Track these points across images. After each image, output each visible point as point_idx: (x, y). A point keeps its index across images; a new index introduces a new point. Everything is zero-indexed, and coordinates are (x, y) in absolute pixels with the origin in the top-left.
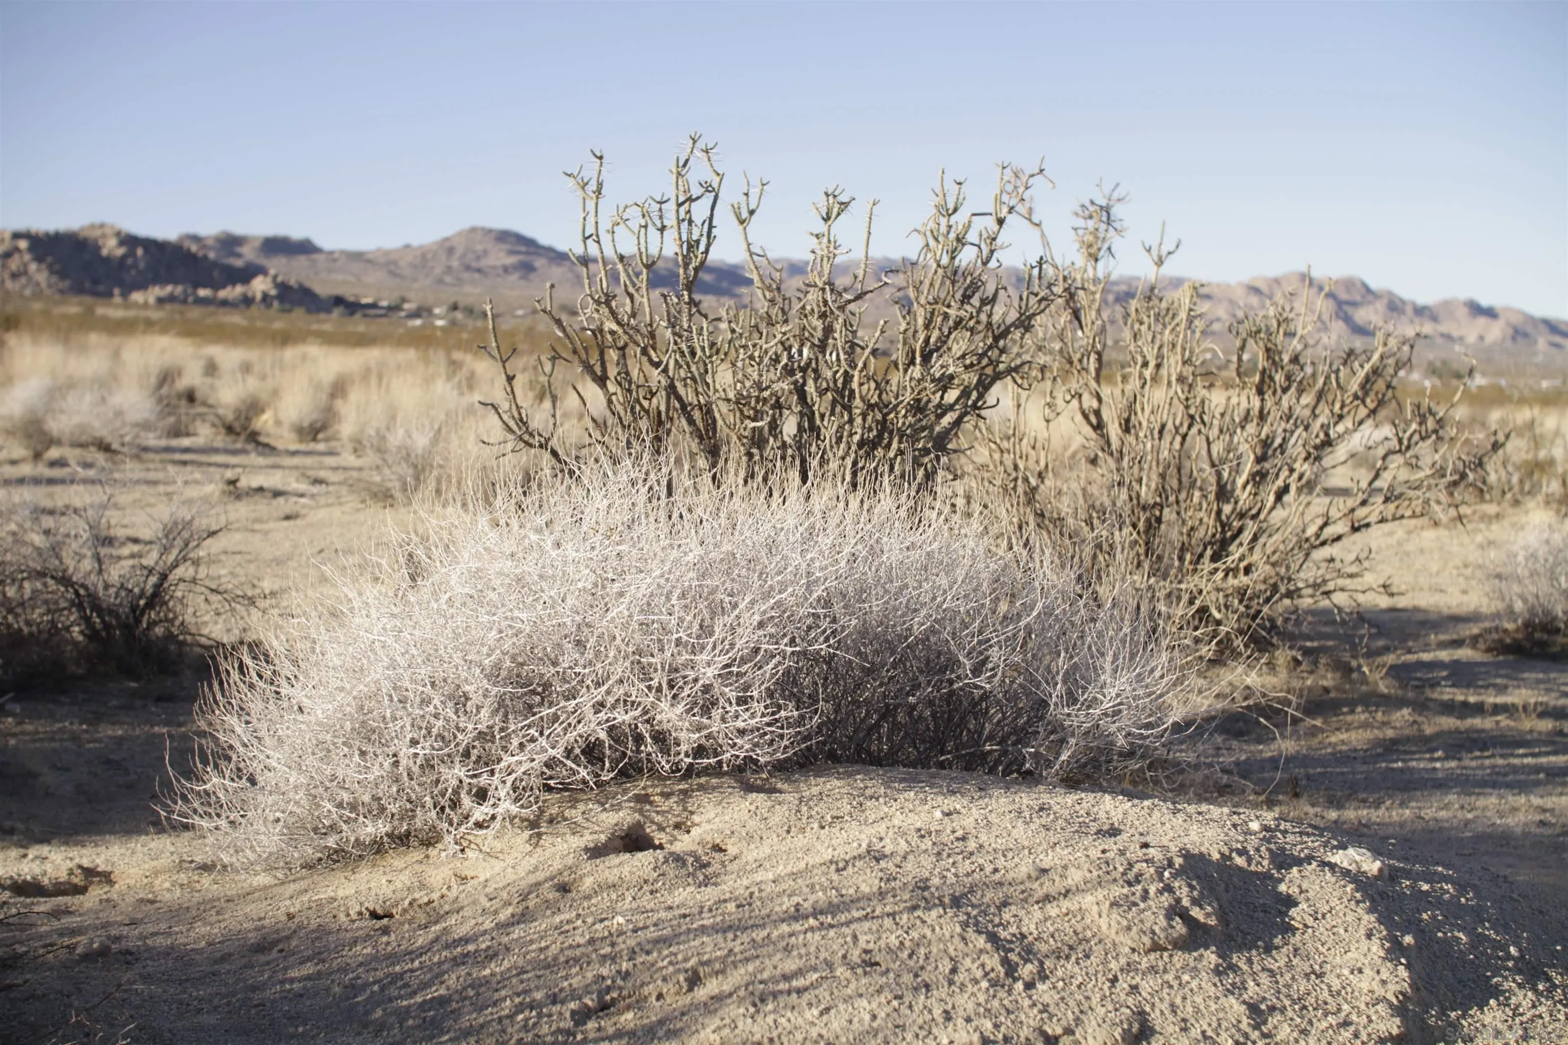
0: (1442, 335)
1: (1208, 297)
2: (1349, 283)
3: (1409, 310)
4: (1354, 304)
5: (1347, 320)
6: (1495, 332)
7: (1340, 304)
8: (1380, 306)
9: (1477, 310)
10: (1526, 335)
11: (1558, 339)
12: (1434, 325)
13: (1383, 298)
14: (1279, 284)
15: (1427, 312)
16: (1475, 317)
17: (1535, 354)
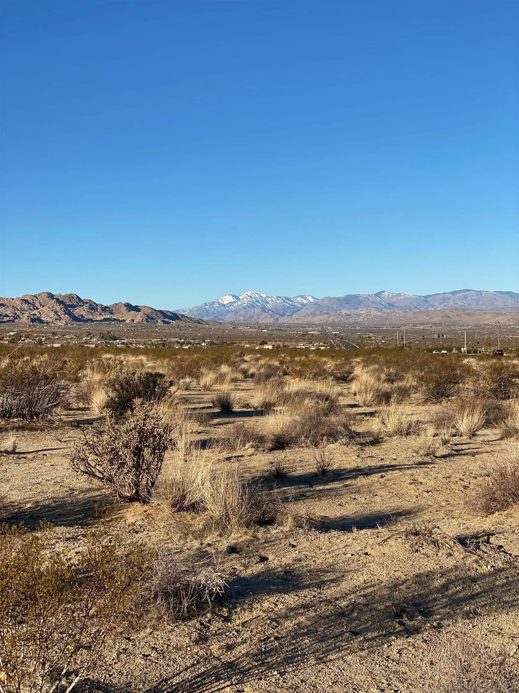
0: (115, 320)
1: (2, 305)
2: (71, 297)
3: (99, 309)
4: (74, 306)
5: (70, 314)
6: (139, 317)
7: (66, 306)
8: (86, 307)
9: (130, 307)
10: (152, 318)
11: (167, 320)
12: (111, 315)
13: (87, 303)
14: (37, 298)
15: (107, 309)
16: (129, 311)
17: (156, 327)
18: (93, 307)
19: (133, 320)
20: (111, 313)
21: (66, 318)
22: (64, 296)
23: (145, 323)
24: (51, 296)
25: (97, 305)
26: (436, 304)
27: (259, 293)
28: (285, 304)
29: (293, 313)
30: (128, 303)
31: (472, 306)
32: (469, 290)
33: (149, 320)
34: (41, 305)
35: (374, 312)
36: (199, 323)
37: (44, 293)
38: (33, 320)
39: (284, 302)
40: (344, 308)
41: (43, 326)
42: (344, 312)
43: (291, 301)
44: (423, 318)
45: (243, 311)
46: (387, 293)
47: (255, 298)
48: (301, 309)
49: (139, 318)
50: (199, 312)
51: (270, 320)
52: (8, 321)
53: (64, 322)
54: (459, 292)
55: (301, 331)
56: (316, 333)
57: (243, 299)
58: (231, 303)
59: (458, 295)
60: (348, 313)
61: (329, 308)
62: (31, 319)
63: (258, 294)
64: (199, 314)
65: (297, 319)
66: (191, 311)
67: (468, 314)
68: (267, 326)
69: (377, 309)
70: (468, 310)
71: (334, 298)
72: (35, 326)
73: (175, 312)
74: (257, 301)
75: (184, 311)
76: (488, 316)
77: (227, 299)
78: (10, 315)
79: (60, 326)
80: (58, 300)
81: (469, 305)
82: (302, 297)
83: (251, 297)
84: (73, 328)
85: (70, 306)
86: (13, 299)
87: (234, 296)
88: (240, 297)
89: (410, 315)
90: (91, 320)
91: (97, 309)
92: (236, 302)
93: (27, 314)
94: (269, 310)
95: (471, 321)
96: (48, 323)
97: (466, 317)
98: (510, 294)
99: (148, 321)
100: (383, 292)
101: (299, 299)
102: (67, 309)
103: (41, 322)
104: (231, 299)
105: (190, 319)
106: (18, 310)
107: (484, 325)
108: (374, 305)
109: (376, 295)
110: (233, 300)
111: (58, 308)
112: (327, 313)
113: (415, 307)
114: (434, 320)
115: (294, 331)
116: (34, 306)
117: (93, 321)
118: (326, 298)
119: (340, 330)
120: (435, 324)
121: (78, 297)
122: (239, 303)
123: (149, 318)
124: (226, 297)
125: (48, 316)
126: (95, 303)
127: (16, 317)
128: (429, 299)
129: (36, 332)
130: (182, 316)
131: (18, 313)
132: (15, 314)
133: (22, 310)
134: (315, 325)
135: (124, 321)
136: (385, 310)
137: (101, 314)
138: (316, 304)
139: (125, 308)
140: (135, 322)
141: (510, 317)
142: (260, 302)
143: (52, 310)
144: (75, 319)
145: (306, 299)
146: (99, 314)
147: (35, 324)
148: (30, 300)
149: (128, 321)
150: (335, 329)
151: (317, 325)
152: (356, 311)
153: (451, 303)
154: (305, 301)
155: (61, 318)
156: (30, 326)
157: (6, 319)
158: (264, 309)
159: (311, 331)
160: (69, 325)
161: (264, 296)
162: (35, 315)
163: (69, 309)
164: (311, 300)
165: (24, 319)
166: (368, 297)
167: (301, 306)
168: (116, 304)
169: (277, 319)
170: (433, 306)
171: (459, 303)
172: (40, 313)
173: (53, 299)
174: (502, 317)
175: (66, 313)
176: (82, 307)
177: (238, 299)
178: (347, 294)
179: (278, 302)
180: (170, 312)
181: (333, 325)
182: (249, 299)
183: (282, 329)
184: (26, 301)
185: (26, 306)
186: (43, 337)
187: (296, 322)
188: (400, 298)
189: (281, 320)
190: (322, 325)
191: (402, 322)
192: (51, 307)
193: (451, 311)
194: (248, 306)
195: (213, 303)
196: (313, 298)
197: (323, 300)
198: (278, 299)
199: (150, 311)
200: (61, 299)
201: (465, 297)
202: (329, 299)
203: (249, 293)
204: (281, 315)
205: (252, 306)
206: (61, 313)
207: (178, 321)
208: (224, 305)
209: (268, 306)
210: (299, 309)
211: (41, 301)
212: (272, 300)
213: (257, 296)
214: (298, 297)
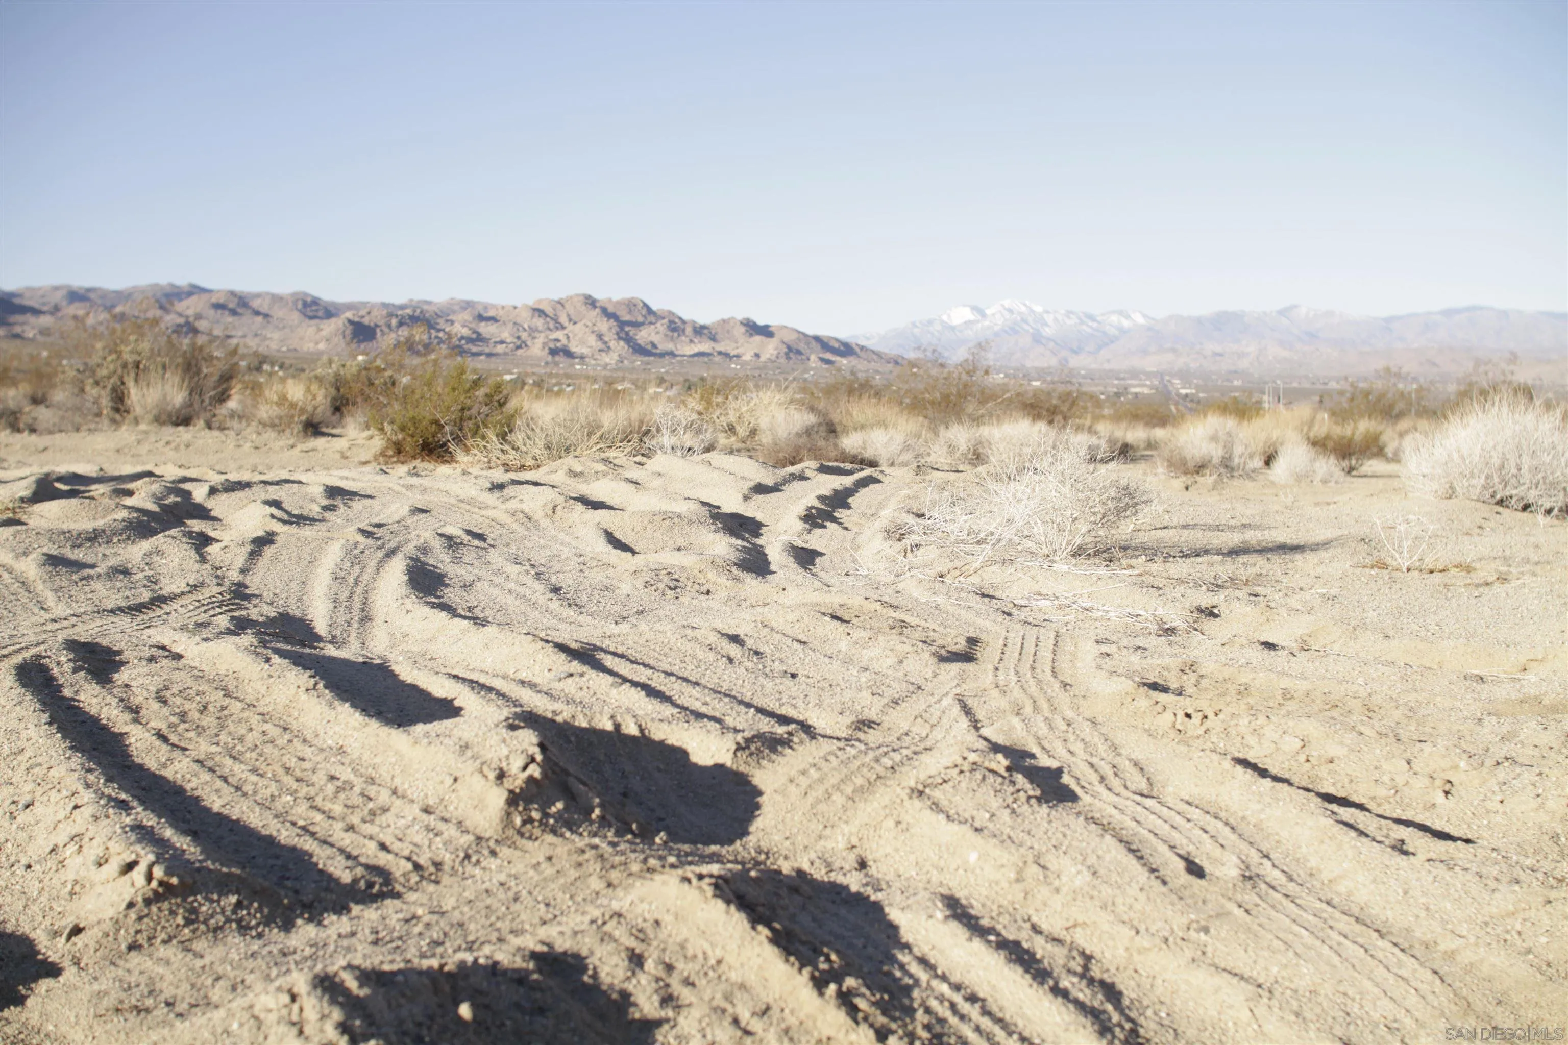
0: (720, 353)
1: (493, 319)
2: (631, 305)
3: (689, 330)
5: (628, 340)
6: (770, 349)
7: (622, 324)
8: (661, 326)
9: (754, 329)
10: (799, 352)
11: (828, 356)
12: (712, 344)
13: (663, 318)
14: (563, 305)
15: (706, 331)
16: (751, 335)
17: (806, 371)
18: (676, 326)
19: (757, 356)
20: (713, 339)
21: (620, 347)
22: (619, 303)
23: (783, 360)
24: (591, 302)
25: (684, 322)
26: (1408, 335)
27: (1028, 303)
28: (1084, 327)
29: (1100, 348)
30: (748, 320)
31: (1487, 343)
32: (1481, 308)
33: (791, 355)
34: (570, 320)
35: (1274, 350)
36: (897, 363)
37: (578, 295)
38: (554, 352)
39: (1082, 323)
40: (1211, 339)
41: (573, 365)
42: (1210, 347)
43: (1095, 320)
45: (993, 342)
46: (1303, 310)
47: (1019, 313)
48: (1117, 338)
49: (771, 351)
50: (899, 341)
51: (1050, 362)
52: (506, 354)
53: (615, 356)
54: (1458, 311)
55: (1114, 386)
56: (1146, 391)
57: (993, 315)
58: (968, 323)
59: (1457, 318)
60: (1218, 349)
61: (1178, 339)
62: (550, 349)
63: (1025, 305)
65: (1108, 361)
66: (885, 339)
68: (1041, 374)
69: (1281, 343)
70: (1477, 350)
71: (1189, 318)
72: (556, 364)
73: (849, 340)
74: (1024, 321)
75: (868, 339)
77: (960, 315)
78: (508, 340)
79: (607, 365)
80: (604, 311)
81: (1480, 341)
82: (1121, 313)
83: (1010, 311)
84: (634, 369)
85: (629, 323)
86: (515, 308)
87: (975, 309)
88: (988, 312)
90: (672, 354)
91: (684, 330)
92: (978, 321)
93: (541, 339)
94: (1049, 339)
96: (582, 357)
99: (788, 358)
100: (1296, 306)
101: (1114, 318)
102: (622, 329)
103: (569, 354)
104: (968, 314)
105: (878, 355)
106: (525, 330)
108: (1278, 335)
109: (1282, 312)
110: (972, 318)
111: (604, 326)
112: (1174, 350)
113: (1364, 342)
115: (1097, 385)
116: (556, 321)
117: (675, 357)
118: (1171, 317)
119: (1197, 387)
121: (645, 305)
122: (985, 324)
123: (792, 351)
124: (958, 310)
125: (583, 342)
126: (680, 318)
127: (521, 345)
128: (1397, 325)
129: (557, 375)
130: (862, 348)
131: (524, 336)
132: (519, 338)
133: (533, 331)
134: (1146, 373)
135: (738, 356)
136: (1300, 347)
137: (691, 341)
138: (1149, 329)
139: (743, 329)
140: (763, 358)
142: (1030, 321)
143: (593, 332)
144: (640, 350)
145: (1128, 317)
146: (687, 340)
147: (557, 358)
148: (549, 310)
149: (747, 357)
150: (1187, 383)
151: (1149, 375)
152: (1235, 347)
153: (1442, 334)
154: (1126, 323)
155: (609, 348)
156: (547, 363)
157: (500, 349)
158: (1037, 339)
160: (626, 362)
161: (1038, 309)
162: (558, 340)
163: (627, 329)
164: (1140, 320)
165: (537, 349)
166: (1262, 318)
167: (1117, 333)
168: (724, 321)
169: (1066, 360)
170: (1403, 339)
171: (1460, 335)
172: (568, 338)
173: (595, 307)
175: (620, 338)
176: (653, 327)
177: (984, 315)
178: (1217, 310)
179: (1068, 322)
180: (837, 340)
181: (1185, 376)
182: (1006, 313)
183: (1074, 380)
184: (540, 312)
185: (539, 323)
186: (569, 385)
187: (1106, 366)
188: (1331, 321)
189: (1074, 362)
190: (1160, 375)
191: (1333, 374)
192: (590, 324)
193: (1440, 352)
194: (1006, 332)
195: (930, 323)
196: (1145, 316)
197: (1165, 322)
198: (1069, 318)
199: (794, 336)
200: (611, 309)
201: (1471, 322)
202: (1179, 319)
203: (1007, 303)
204: (1075, 352)
205: (1012, 330)
206: (610, 337)
207: (852, 358)
208: (953, 328)
209: (1048, 331)
210: (1113, 340)
211: (572, 312)
212: (1056, 320)
213: (1023, 309)
214: (1113, 312)
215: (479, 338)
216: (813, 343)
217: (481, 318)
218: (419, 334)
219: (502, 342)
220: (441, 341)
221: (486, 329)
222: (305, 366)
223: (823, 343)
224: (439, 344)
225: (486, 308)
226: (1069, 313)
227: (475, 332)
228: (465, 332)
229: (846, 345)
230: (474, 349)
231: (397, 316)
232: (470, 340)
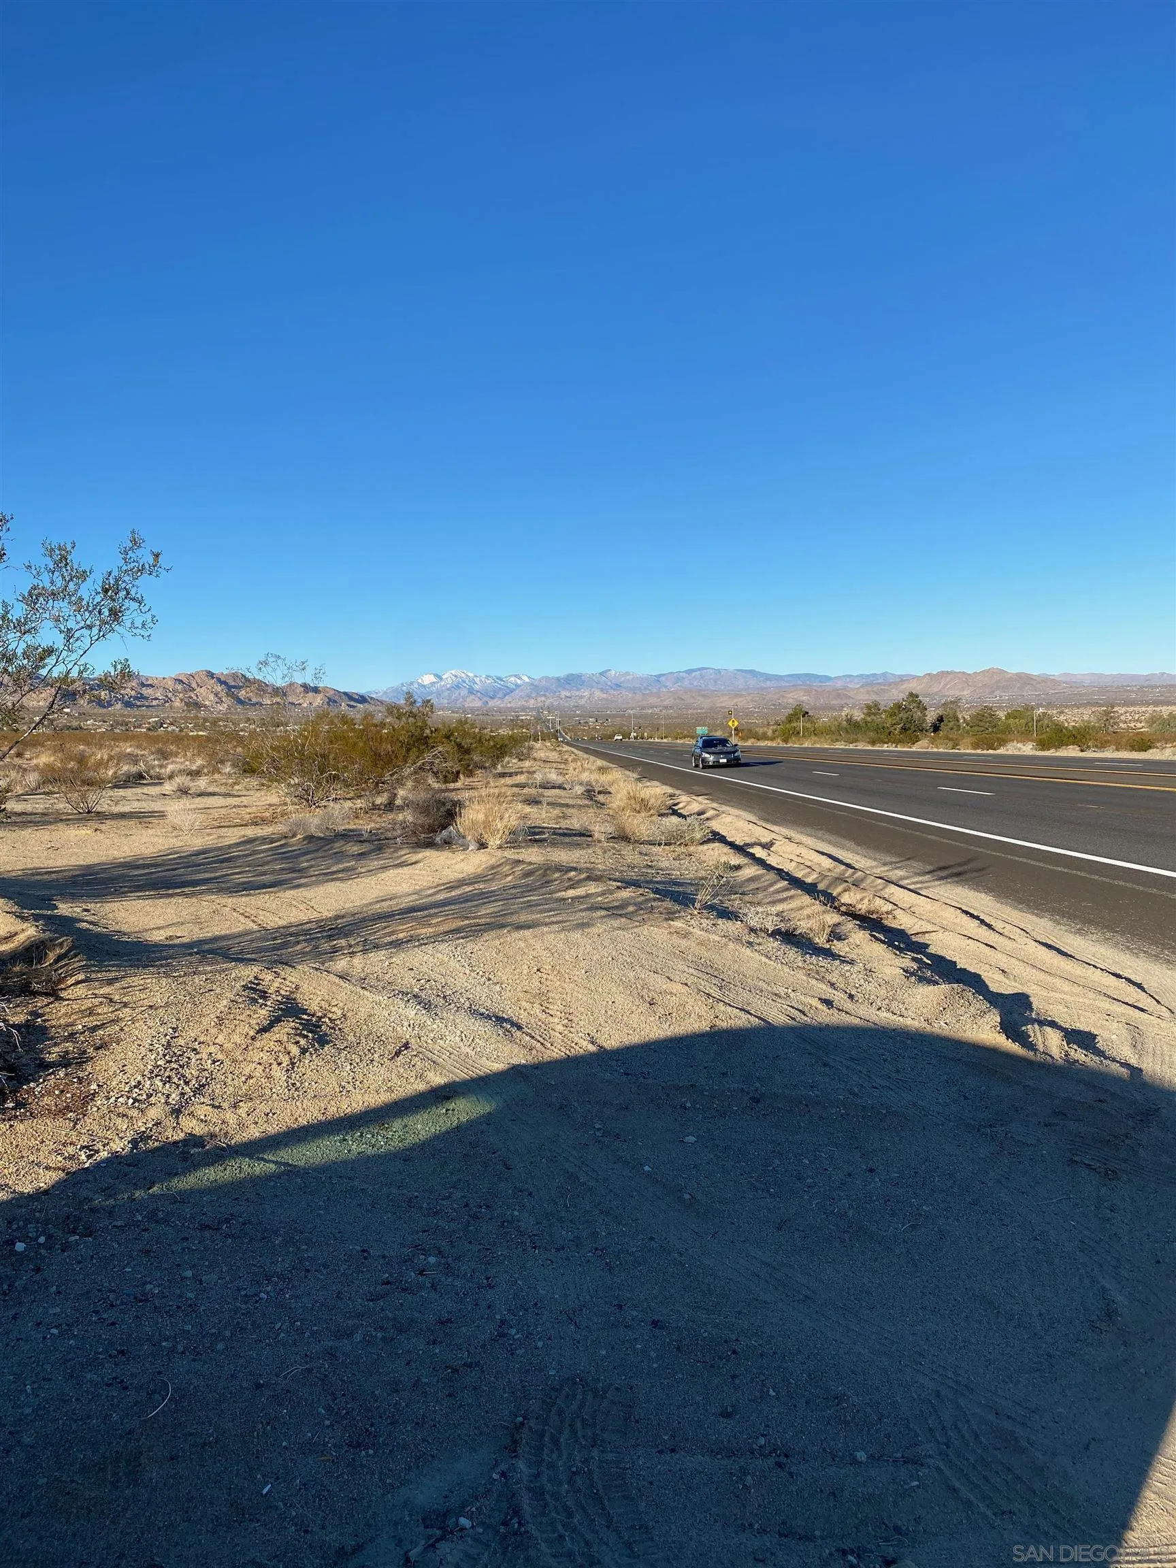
21: (227, 701)
22: (227, 675)
23: (326, 706)
24: (211, 675)
25: (267, 685)
26: (669, 684)
27: (466, 672)
28: (497, 684)
29: (505, 695)
30: (305, 683)
31: (710, 687)
32: (707, 669)
33: (331, 703)
34: (198, 685)
35: (598, 694)
37: (203, 671)
38: (188, 704)
39: (495, 682)
40: (565, 689)
42: (564, 693)
43: (502, 680)
44: (653, 700)
45: (446, 694)
46: (613, 672)
47: (461, 677)
48: (514, 690)
49: (319, 701)
50: (395, 694)
51: (478, 704)
52: (158, 705)
53: (225, 706)
54: (695, 670)
57: (446, 678)
58: (432, 683)
59: (694, 674)
60: (568, 694)
61: (547, 689)
62: (185, 702)
63: (464, 673)
64: (395, 697)
65: (509, 702)
66: (385, 693)
67: (704, 696)
68: (472, 710)
69: (602, 690)
70: (705, 690)
71: (553, 678)
73: (364, 694)
74: (464, 682)
75: (377, 693)
76: (726, 698)
77: (428, 679)
78: (160, 698)
79: (220, 711)
80: (219, 680)
81: (706, 686)
82: (516, 676)
83: (456, 676)
84: (234, 713)
85: (234, 687)
86: (164, 679)
87: (436, 675)
88: (444, 677)
89: (639, 697)
92: (438, 682)
93: (180, 697)
94: (477, 691)
95: (706, 704)
96: (205, 707)
97: (702, 699)
98: (752, 673)
99: (329, 705)
100: (610, 670)
101: (512, 679)
102: (230, 690)
103: (198, 706)
104: (432, 679)
105: (380, 701)
106: (170, 691)
107: (721, 707)
108: (600, 686)
109: (601, 674)
110: (435, 680)
111: (219, 688)
112: (545, 696)
113: (645, 689)
114: (665, 703)
116: (190, 686)
117: (261, 705)
118: (542, 678)
120: (666, 707)
121: (244, 676)
122: (443, 683)
123: (331, 701)
124: (427, 676)
125: (206, 698)
126: (264, 683)
127: (168, 700)
128: (663, 679)
130: (372, 698)
131: (170, 695)
132: (167, 696)
133: (175, 691)
134: (530, 708)
135: (300, 704)
136: (612, 692)
138: (532, 684)
139: (302, 689)
141: (749, 698)
142: (467, 682)
143: (212, 692)
144: (240, 702)
145: (520, 678)
146: (269, 696)
147: (190, 708)
148: (185, 680)
152: (577, 693)
153: (686, 683)
154: (519, 682)
155: (222, 701)
157: (154, 703)
158: (471, 691)
159: (522, 716)
160: (231, 709)
161: (471, 675)
162: (191, 697)
163: (233, 690)
164: (526, 679)
165: (177, 703)
166: (591, 678)
167: (514, 687)
168: (291, 684)
169: (487, 702)
170: (666, 687)
171: (695, 683)
172: (197, 696)
173: (213, 678)
174: (740, 699)
177: (441, 679)
178: (567, 673)
179: (488, 681)
180: (357, 694)
182: (454, 678)
184: (181, 681)
185: (180, 687)
187: (509, 705)
188: (628, 677)
189: (491, 703)
190: (537, 709)
191: (630, 706)
192: (210, 688)
193: (686, 692)
194: (453, 687)
195: (412, 683)
196: (529, 677)
197: (540, 680)
199: (332, 692)
200: (223, 679)
201: (702, 677)
202: (547, 678)
203: (453, 672)
204: (491, 698)
205: (458, 687)
206: (222, 694)
207: (366, 704)
208: (424, 686)
209: (477, 687)
210: (512, 691)
211: (199, 681)
212: (481, 680)
213: (463, 675)
214: (511, 676)
215: (142, 697)
216: (344, 697)
217: (143, 685)
218: (104, 694)
219: (156, 699)
220: (117, 699)
221: (146, 692)
222: (26, 716)
223: (349, 696)
224: (116, 701)
225: (147, 680)
226: (488, 677)
227: (139, 693)
228: (133, 693)
229: (362, 697)
230: (139, 703)
231: (89, 685)
232: (136, 698)
